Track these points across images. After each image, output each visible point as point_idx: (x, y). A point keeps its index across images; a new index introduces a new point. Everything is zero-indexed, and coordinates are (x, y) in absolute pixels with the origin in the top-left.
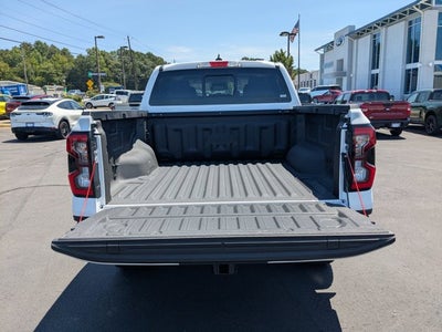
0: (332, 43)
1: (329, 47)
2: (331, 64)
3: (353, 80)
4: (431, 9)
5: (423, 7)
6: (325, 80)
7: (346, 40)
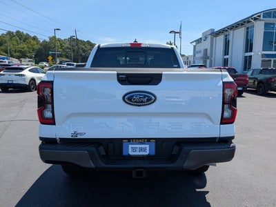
0: (201, 39)
1: (199, 41)
2: (200, 52)
3: (213, 61)
4: (260, 20)
5: (255, 19)
6: (196, 61)
7: (209, 38)
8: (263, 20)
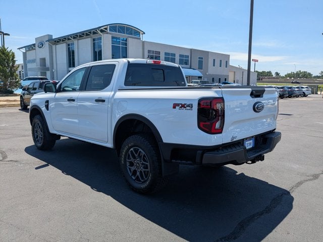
0: (34, 45)
1: (30, 48)
2: (34, 61)
3: (55, 73)
4: (107, 33)
5: (102, 31)
6: (29, 73)
7: (47, 45)
8: (110, 34)
